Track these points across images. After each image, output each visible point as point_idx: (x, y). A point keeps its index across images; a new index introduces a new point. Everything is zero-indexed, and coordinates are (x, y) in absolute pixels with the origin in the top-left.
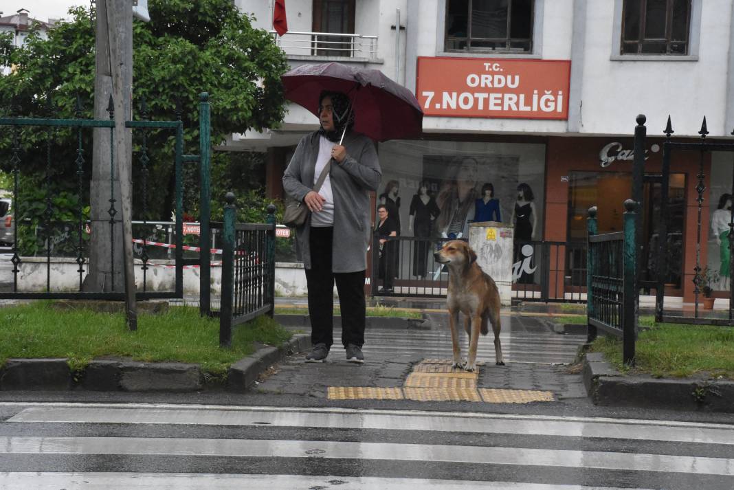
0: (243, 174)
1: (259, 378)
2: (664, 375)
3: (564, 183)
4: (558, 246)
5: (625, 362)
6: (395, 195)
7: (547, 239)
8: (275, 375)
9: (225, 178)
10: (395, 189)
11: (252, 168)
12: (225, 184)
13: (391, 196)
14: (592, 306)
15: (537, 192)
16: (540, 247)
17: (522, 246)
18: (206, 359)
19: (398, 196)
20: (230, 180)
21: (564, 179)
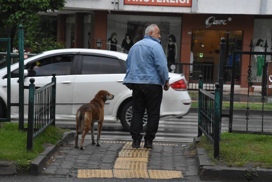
0: (47, 25)
1: (45, 165)
2: (233, 165)
3: (190, 34)
4: (186, 65)
5: (215, 157)
6: (115, 39)
7: (182, 62)
8: (53, 162)
9: (39, 27)
10: (115, 37)
11: (51, 22)
12: (38, 30)
13: (113, 40)
14: (200, 120)
15: (178, 38)
16: (178, 66)
17: (171, 65)
18: (20, 158)
19: (116, 40)
20: (41, 28)
21: (190, 33)
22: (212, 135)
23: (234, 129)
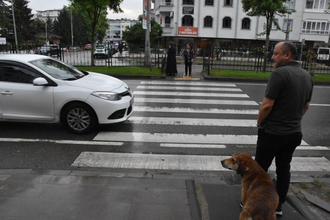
5: (208, 75)
11: (157, 40)
15: (193, 44)
18: (160, 75)
21: (197, 42)
22: (207, 70)
23: (212, 68)
